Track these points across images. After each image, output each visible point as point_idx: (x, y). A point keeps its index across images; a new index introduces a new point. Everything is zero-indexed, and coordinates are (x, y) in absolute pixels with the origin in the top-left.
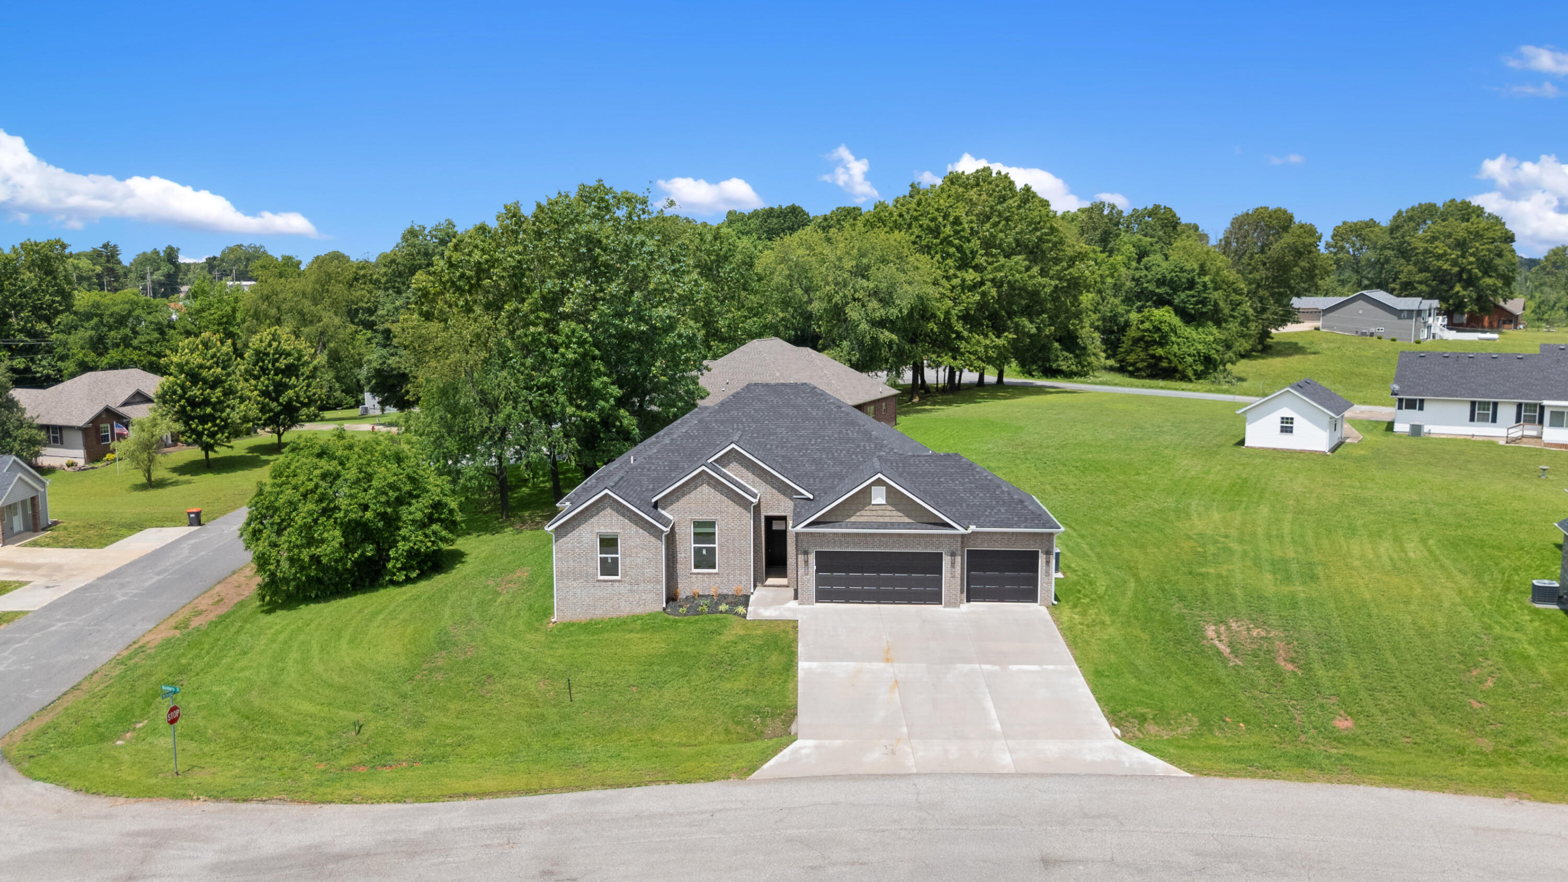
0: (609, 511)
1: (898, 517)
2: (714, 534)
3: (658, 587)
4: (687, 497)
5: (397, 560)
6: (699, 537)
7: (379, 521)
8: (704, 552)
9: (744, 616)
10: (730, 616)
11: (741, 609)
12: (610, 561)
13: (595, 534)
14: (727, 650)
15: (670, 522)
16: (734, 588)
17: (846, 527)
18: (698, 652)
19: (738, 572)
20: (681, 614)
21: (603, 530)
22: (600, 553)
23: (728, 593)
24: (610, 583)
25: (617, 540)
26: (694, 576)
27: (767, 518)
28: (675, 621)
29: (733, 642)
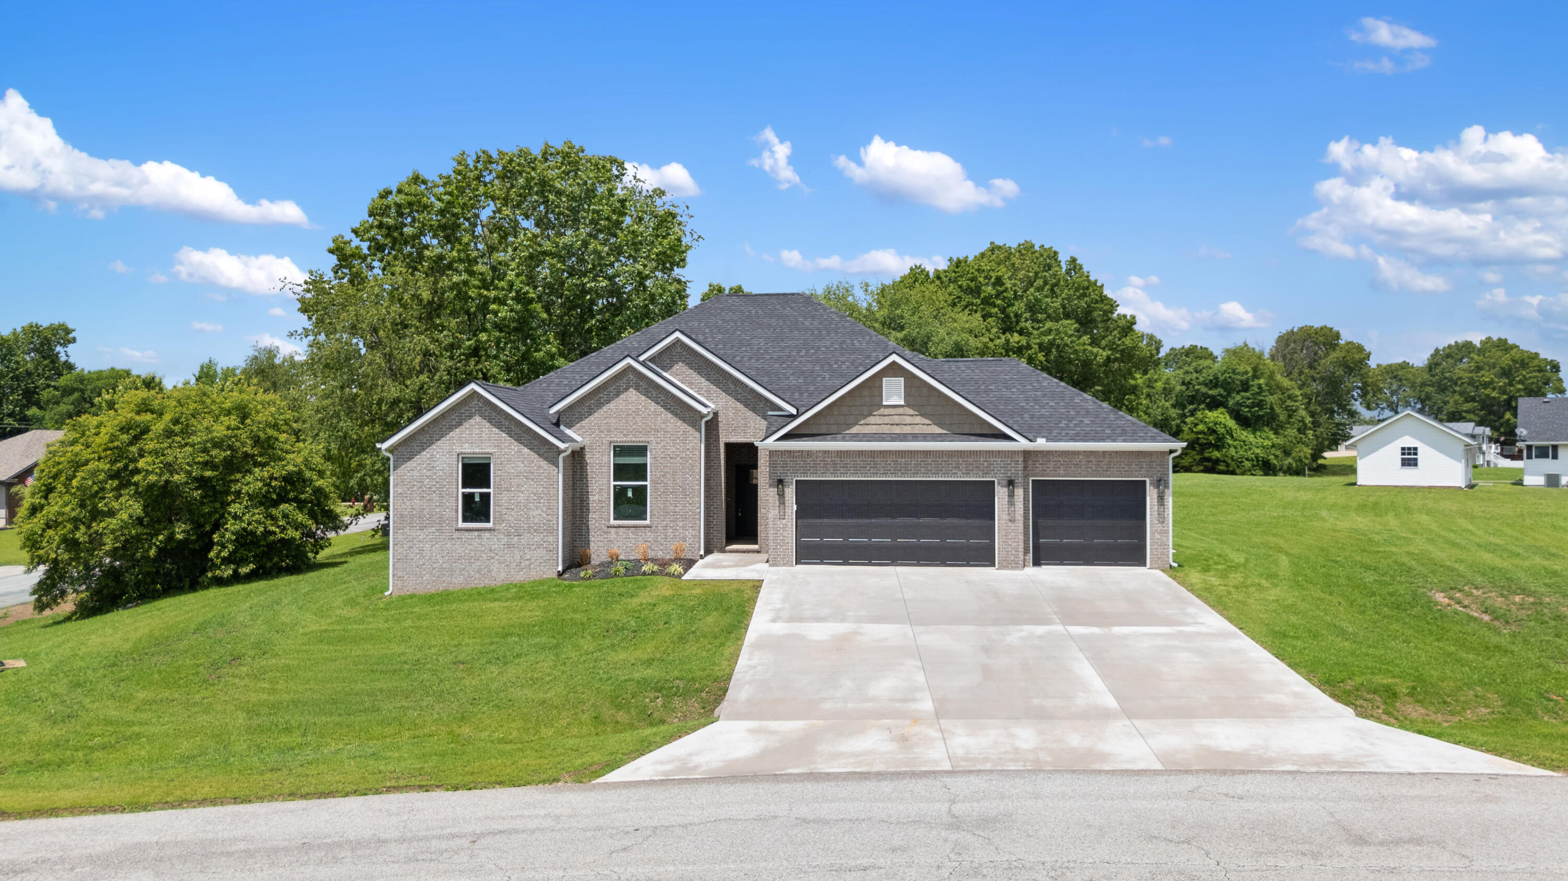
0: (477, 419)
1: (923, 425)
2: (646, 465)
3: (551, 539)
4: (606, 408)
5: (224, 547)
6: (621, 471)
7: (197, 489)
8: (630, 494)
9: (680, 576)
10: (659, 578)
11: (676, 568)
12: (477, 499)
13: (455, 456)
14: (636, 615)
15: (572, 440)
16: (673, 547)
17: (844, 439)
18: (589, 619)
19: (681, 524)
20: (583, 579)
21: (468, 449)
22: (464, 487)
23: (661, 553)
24: (476, 533)
25: (489, 465)
26: (613, 530)
27: (729, 446)
28: (571, 587)
29: (650, 604)
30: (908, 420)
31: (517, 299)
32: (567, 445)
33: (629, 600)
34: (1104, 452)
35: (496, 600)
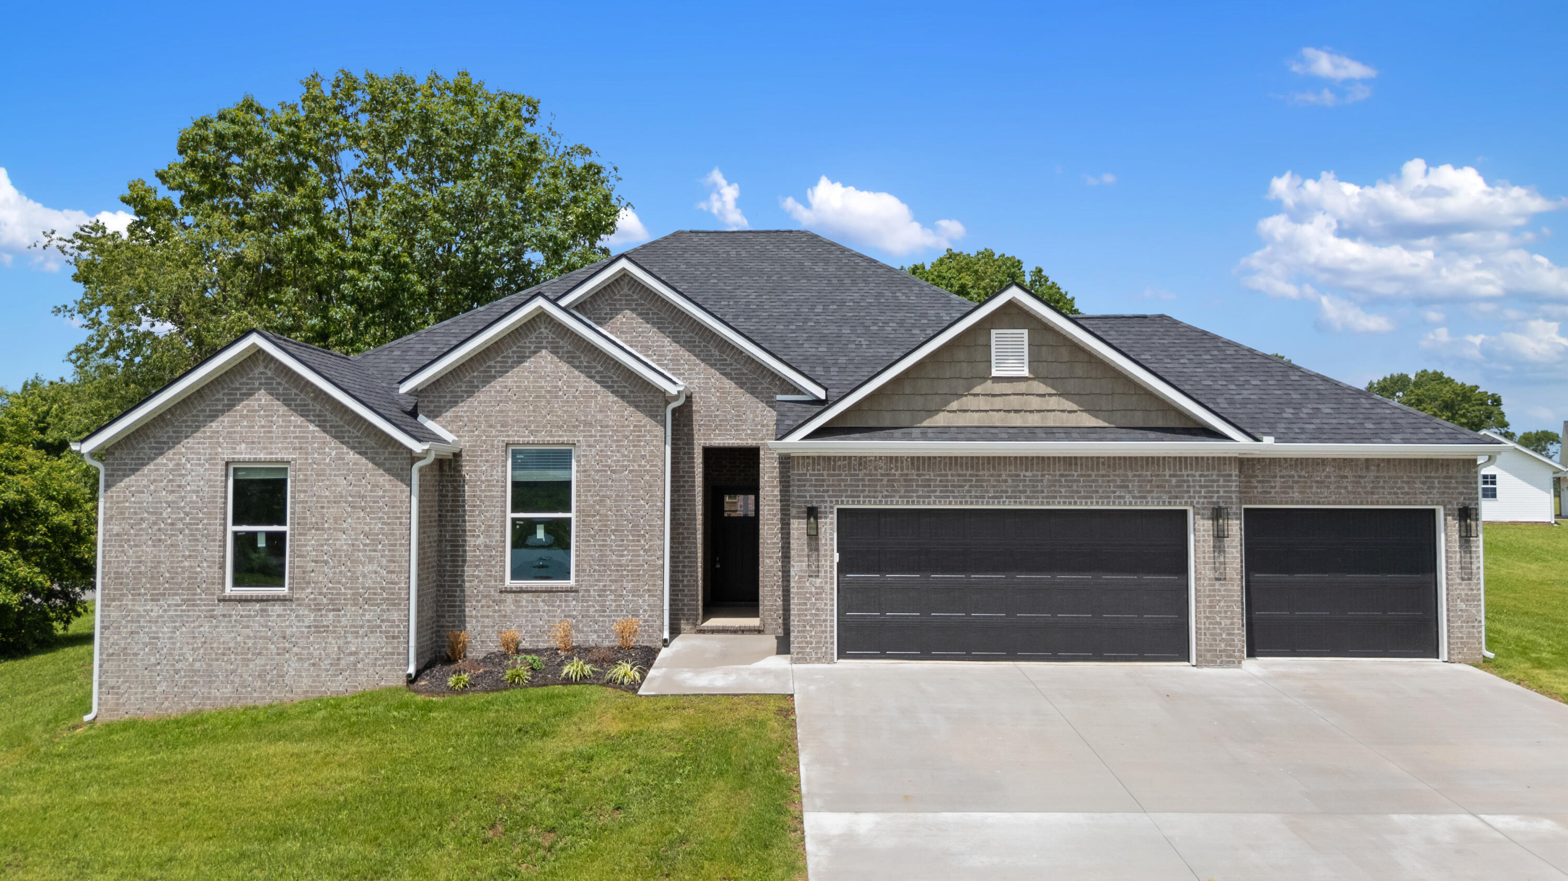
0: (262, 398)
1: (1064, 412)
2: (568, 484)
3: (395, 616)
4: (497, 384)
6: (524, 495)
8: (540, 534)
9: (634, 687)
10: (594, 692)
11: (625, 670)
12: (262, 543)
13: (221, 467)
14: (554, 783)
15: (435, 438)
16: (616, 627)
17: (924, 436)
18: (456, 791)
19: (630, 585)
20: (452, 690)
21: (244, 453)
22: (236, 522)
23: (595, 636)
24: (258, 606)
25: (284, 481)
26: (510, 597)
27: (709, 452)
28: (427, 708)
29: (581, 756)
30: (1035, 403)
31: (386, 265)
32: (426, 446)
33: (539, 743)
34: (1367, 460)
35: (283, 737)
